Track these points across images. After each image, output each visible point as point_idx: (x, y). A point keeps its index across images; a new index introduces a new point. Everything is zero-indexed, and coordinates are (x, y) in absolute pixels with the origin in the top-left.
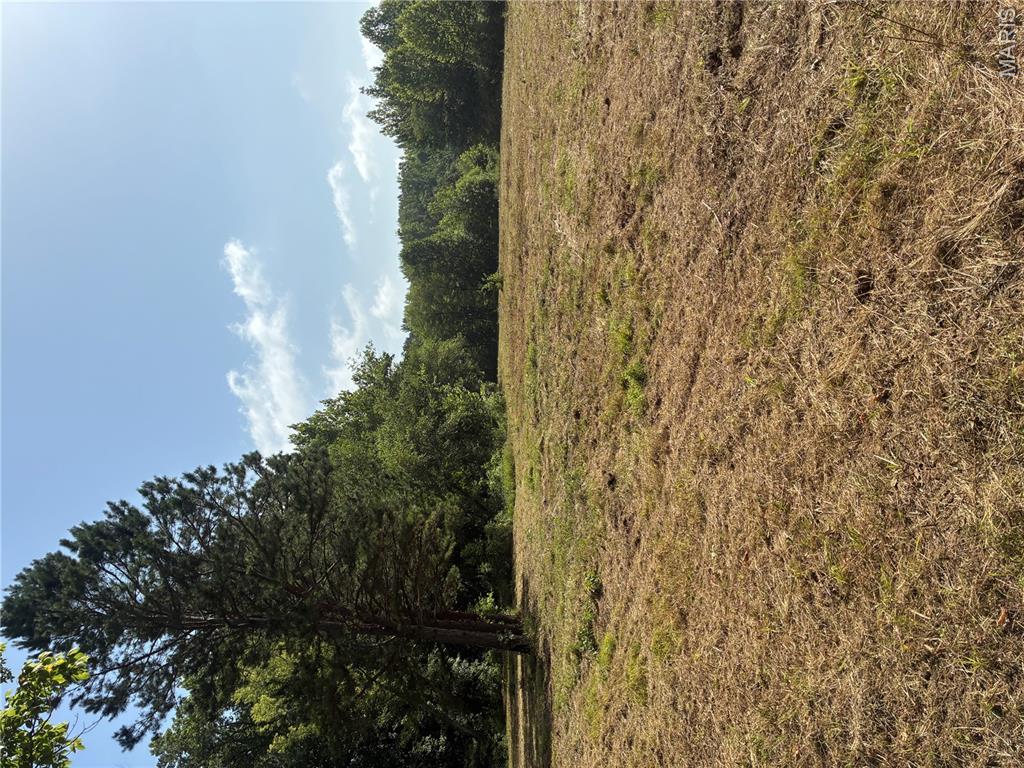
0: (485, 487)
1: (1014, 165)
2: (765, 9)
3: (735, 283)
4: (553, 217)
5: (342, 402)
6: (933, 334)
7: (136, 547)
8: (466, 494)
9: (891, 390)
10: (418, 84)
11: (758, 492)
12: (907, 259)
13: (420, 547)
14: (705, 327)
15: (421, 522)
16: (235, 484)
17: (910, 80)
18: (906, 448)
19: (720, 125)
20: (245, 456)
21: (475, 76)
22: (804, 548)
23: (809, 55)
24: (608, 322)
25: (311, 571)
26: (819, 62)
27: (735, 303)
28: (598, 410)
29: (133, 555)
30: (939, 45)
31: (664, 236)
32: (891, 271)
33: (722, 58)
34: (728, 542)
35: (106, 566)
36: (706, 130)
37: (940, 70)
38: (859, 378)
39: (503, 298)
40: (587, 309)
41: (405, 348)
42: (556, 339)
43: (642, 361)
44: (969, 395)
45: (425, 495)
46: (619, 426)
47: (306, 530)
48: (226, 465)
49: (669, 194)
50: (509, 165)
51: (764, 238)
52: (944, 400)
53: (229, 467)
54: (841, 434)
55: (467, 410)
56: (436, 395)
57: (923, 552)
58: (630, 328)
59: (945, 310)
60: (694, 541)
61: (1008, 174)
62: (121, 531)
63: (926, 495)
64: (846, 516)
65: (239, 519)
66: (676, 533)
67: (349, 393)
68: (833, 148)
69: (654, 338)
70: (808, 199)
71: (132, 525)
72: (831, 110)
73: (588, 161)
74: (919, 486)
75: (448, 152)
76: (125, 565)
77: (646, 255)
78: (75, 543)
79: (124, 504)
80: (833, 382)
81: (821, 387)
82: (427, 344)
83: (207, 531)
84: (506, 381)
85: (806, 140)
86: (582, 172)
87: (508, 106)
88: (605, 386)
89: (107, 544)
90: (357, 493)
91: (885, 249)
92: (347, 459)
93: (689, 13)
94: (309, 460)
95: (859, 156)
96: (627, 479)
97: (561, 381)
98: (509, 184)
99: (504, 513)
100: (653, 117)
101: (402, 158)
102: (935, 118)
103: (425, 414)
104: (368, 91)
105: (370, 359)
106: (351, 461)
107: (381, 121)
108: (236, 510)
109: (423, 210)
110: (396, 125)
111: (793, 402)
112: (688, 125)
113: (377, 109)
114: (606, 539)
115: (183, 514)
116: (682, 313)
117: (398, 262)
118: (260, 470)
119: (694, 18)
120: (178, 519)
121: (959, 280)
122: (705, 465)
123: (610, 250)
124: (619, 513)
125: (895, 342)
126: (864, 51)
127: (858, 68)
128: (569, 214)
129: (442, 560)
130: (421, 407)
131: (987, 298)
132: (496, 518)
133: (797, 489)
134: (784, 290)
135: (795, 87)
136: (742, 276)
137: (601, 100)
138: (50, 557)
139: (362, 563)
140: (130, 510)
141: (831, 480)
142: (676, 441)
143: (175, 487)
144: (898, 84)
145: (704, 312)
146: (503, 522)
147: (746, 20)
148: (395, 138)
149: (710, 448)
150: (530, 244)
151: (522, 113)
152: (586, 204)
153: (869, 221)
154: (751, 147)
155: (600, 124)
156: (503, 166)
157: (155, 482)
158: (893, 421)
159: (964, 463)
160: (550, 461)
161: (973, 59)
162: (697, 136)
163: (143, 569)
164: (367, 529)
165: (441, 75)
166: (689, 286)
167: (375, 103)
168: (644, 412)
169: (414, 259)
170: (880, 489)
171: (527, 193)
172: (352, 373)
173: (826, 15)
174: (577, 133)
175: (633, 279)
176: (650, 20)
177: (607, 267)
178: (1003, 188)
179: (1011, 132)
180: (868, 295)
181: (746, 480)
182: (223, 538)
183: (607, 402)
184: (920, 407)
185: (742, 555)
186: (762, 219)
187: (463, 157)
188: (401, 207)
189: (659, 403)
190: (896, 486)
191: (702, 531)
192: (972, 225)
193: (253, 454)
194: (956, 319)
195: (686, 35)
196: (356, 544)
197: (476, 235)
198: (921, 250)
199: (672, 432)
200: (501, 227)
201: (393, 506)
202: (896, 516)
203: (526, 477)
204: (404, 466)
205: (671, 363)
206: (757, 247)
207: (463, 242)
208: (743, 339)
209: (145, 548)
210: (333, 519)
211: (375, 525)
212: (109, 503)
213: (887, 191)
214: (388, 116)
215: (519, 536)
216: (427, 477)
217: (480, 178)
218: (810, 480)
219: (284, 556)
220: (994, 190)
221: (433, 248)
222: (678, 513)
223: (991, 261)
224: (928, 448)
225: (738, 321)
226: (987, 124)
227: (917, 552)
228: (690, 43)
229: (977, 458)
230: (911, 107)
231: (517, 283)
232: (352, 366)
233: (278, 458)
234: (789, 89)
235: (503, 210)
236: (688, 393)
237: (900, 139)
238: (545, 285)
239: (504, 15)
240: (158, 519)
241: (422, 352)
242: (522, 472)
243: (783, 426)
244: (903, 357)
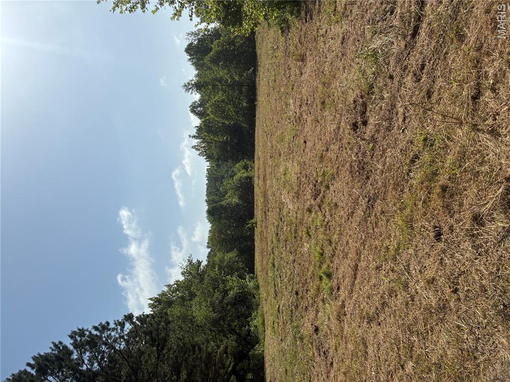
0: (249, 331)
1: (505, 179)
2: (376, 106)
3: (373, 229)
4: (281, 194)
5: (175, 286)
6: (476, 259)
7: (65, 367)
8: (239, 335)
9: (458, 287)
10: (216, 133)
11: (395, 339)
12: (457, 221)
13: (215, 365)
14: (360, 250)
15: (215, 351)
16: (119, 331)
17: (448, 138)
18: (470, 318)
19: (360, 155)
20: (125, 316)
21: (242, 129)
22: (422, 371)
23: (399, 126)
24: (310, 246)
25: (156, 380)
26: (404, 129)
27: (374, 239)
28: (307, 291)
29: (63, 372)
30: (461, 123)
31: (336, 205)
32: (450, 227)
33: (358, 125)
34: (380, 366)
35: (49, 378)
36: (353, 157)
37: (463, 134)
38: (441, 280)
39: (257, 231)
40: (299, 239)
41: (208, 257)
42: (284, 253)
43: (328, 266)
44: (498, 291)
45: (217, 336)
46: (319, 300)
47: (154, 356)
48: (115, 321)
49: (337, 185)
50: (259, 169)
51: (386, 208)
52: (486, 294)
53: (117, 322)
54: (435, 309)
55: (239, 289)
56: (223, 281)
57: (485, 375)
58: (321, 249)
59: (480, 247)
60: (362, 365)
61: (503, 183)
62: (58, 358)
63: (483, 344)
64: (443, 354)
65: (120, 351)
66: (352, 360)
67: (179, 281)
68: (415, 167)
69: (334, 254)
70: (405, 191)
71: (64, 355)
72: (412, 150)
73: (297, 169)
74: (479, 339)
75: (230, 163)
76: (58, 377)
77: (327, 214)
78: (34, 364)
79: (60, 343)
80: (428, 282)
81: (422, 284)
82: (219, 255)
83: (103, 358)
84: (259, 274)
85: (401, 163)
86: (294, 174)
87: (258, 142)
88: (311, 278)
89: (50, 365)
90: (182, 335)
91: (446, 216)
92: (177, 317)
93: (341, 105)
94: (158, 317)
95: (428, 171)
96: (324, 329)
97: (288, 275)
98: (259, 178)
99: (259, 345)
100: (327, 150)
101: (208, 166)
102: (463, 156)
103: (218, 292)
104: (192, 136)
105: (190, 263)
106: (179, 318)
107: (198, 150)
108: (119, 346)
109: (218, 190)
110: (205, 152)
111: (408, 291)
112: (344, 154)
113: (196, 144)
114: (314, 362)
115: (91, 348)
116: (348, 243)
117: (205, 215)
118: (133, 323)
119: (344, 108)
120: (88, 351)
121: (485, 233)
122: (365, 323)
123: (310, 211)
124: (321, 347)
125: (457, 262)
126: (425, 125)
127: (423, 132)
128: (288, 193)
129: (227, 372)
130: (216, 288)
131: (500, 242)
132: (255, 348)
133: (415, 338)
134: (398, 234)
135: (393, 139)
136: (376, 226)
137: (302, 141)
138: (21, 372)
139: (184, 375)
140: (63, 347)
141: (432, 334)
142: (348, 309)
143: (87, 333)
144: (443, 140)
145: (358, 243)
146: (259, 351)
147: (368, 110)
148: (205, 157)
149: (367, 313)
150: (270, 206)
151: (265, 146)
152: (297, 188)
153: (436, 202)
154: (375, 165)
155: (302, 152)
156: (256, 170)
157: (77, 331)
158: (462, 303)
159: (500, 327)
160: (283, 318)
161: (479, 130)
162: (349, 159)
163: (68, 379)
164: (187, 355)
165: (227, 129)
166: (350, 229)
167: (195, 142)
168: (331, 293)
169: (214, 213)
170: (459, 340)
171: (268, 182)
172: (181, 271)
173: (405, 109)
174: (291, 156)
175: (322, 225)
176: (324, 108)
177: (308, 219)
178: (501, 190)
179: (501, 164)
180: (441, 238)
181: (387, 331)
182: (110, 361)
183: (312, 286)
184: (474, 297)
185: (389, 374)
186: (384, 199)
187: (237, 165)
188: (207, 189)
189: (339, 288)
190: (467, 339)
191: (366, 359)
192: (488, 206)
193: (129, 315)
194: (487, 252)
195: (341, 115)
196: (181, 363)
197: (244, 201)
198: (464, 217)
199: (347, 303)
200: (256, 198)
201: (201, 342)
202: (469, 355)
203: (270, 326)
204: (207, 320)
205: (344, 268)
206: (383, 212)
207: (237, 205)
208: (379, 257)
209: (69, 368)
210: (169, 350)
211: (191, 353)
212: (53, 343)
213: (444, 189)
214: (202, 147)
215: (267, 358)
216: (219, 325)
217: (245, 175)
218: (421, 333)
219: (143, 372)
220: (497, 190)
221: (222, 208)
222: (352, 349)
223: (500, 224)
224: (481, 319)
225: (376, 248)
226: (489, 159)
227: (482, 375)
228: (343, 118)
229: (507, 325)
230: (451, 150)
231: (264, 225)
232: (181, 267)
233: (142, 316)
234: (391, 140)
235: (256, 190)
236: (353, 284)
237: (447, 165)
238: (278, 226)
239: (256, 103)
240: (77, 351)
241: (216, 259)
242: (268, 323)
243: (404, 304)
244: (463, 270)
